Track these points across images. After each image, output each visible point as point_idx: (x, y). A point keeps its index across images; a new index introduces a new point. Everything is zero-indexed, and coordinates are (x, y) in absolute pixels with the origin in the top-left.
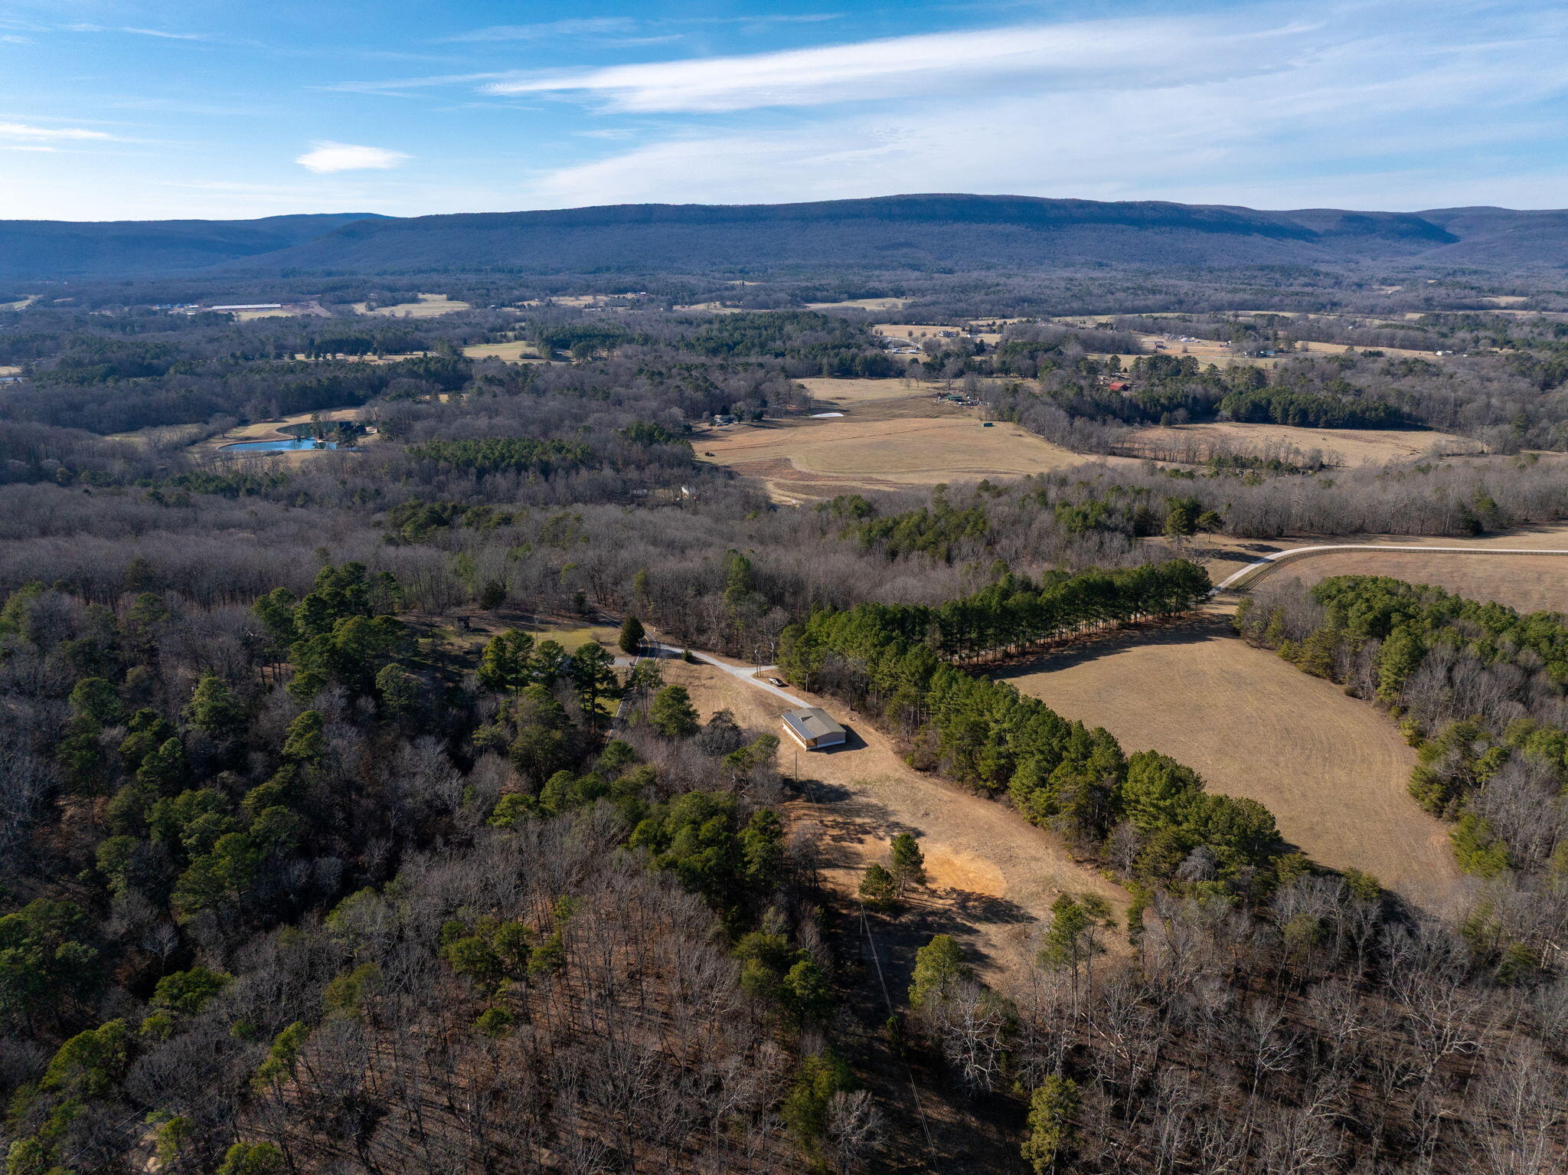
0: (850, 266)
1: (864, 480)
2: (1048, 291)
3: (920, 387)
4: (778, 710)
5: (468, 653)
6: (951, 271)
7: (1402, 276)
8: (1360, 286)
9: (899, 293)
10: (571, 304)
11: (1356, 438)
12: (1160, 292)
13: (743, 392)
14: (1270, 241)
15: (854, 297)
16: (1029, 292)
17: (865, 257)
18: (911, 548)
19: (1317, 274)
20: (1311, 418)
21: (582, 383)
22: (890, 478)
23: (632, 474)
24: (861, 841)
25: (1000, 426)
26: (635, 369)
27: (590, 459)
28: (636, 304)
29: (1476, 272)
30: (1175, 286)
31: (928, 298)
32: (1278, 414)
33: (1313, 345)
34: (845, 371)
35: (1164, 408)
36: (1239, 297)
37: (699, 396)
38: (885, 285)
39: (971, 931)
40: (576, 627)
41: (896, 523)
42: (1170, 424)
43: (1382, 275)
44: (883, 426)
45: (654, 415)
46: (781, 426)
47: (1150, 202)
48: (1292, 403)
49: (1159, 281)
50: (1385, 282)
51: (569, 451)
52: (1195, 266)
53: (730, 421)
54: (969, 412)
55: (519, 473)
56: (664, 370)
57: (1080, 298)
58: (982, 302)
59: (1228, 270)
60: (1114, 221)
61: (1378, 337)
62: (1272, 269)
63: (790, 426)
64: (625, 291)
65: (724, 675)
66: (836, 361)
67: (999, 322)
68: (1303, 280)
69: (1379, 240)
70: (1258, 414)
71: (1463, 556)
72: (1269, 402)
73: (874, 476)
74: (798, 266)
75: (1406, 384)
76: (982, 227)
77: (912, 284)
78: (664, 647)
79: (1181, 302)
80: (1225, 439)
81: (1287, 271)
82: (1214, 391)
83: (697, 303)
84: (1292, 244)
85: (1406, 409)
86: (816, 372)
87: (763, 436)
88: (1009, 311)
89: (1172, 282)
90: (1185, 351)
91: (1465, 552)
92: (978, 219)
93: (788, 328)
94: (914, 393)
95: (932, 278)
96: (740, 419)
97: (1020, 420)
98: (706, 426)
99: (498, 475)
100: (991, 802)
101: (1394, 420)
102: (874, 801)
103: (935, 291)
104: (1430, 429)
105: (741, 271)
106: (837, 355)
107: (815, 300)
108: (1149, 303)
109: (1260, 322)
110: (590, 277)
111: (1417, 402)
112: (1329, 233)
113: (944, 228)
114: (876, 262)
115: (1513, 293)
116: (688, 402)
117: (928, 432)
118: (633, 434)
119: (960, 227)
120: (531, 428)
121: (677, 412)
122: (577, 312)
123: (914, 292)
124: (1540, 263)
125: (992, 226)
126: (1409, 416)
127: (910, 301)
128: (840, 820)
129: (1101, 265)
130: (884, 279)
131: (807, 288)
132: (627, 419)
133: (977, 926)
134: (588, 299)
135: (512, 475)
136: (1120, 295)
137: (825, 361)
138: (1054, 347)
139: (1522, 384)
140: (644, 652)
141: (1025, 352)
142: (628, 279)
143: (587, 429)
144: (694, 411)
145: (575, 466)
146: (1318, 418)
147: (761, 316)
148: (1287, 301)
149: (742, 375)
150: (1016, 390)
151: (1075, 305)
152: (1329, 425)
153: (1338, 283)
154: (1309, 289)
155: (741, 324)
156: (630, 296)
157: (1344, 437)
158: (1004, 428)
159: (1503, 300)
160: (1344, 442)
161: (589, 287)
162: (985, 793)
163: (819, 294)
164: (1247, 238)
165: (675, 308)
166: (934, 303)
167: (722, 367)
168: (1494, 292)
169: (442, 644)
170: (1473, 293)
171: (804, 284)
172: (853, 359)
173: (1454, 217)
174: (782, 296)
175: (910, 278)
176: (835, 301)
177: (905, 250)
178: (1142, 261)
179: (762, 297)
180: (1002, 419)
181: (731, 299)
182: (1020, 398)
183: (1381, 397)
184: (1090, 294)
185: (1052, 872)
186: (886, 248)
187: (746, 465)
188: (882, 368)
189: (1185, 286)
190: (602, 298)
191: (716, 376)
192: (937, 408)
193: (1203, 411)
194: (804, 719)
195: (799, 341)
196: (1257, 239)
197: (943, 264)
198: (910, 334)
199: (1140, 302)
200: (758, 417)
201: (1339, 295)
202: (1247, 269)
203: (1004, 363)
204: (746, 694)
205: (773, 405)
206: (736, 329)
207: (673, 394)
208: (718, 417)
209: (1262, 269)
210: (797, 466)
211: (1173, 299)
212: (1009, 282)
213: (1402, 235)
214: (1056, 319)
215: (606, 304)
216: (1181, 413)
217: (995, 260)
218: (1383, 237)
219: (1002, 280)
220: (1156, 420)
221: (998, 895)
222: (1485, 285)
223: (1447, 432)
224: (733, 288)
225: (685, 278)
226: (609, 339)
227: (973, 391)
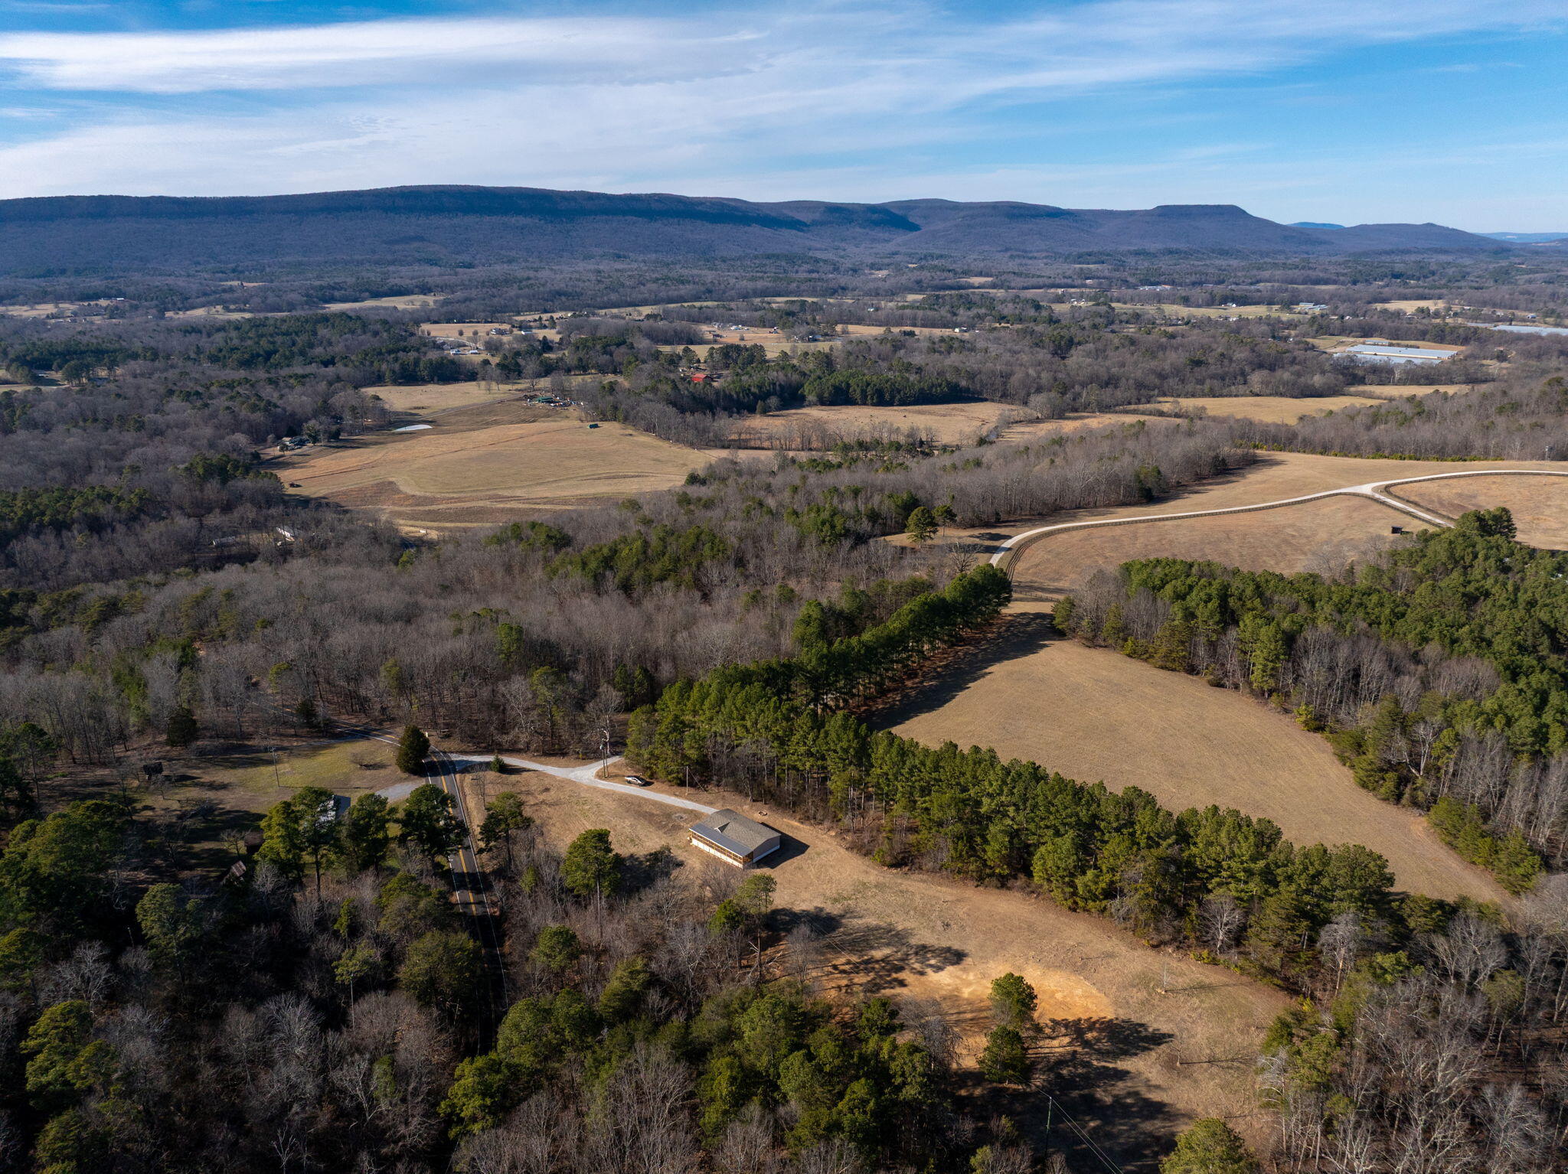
0: (360, 263)
1: (490, 498)
2: (581, 284)
3: (503, 390)
4: (667, 820)
5: (182, 817)
6: (470, 266)
7: (887, 261)
8: (855, 271)
9: (425, 290)
10: (26, 314)
11: (930, 413)
12: (689, 282)
13: (309, 409)
14: (767, 232)
15: (377, 295)
16: (563, 285)
17: (374, 252)
18: (648, 581)
19: (817, 261)
20: (887, 396)
21: (95, 412)
22: (518, 493)
23: (214, 519)
24: (902, 983)
25: (606, 426)
26: (162, 390)
27: (150, 507)
28: (114, 312)
29: (941, 256)
30: (699, 276)
31: (459, 295)
32: (858, 396)
33: (851, 328)
34: (409, 377)
35: (757, 397)
36: (760, 284)
37: (258, 417)
38: (408, 281)
39: (1122, 1075)
40: (315, 750)
41: (614, 551)
42: (765, 412)
43: (870, 261)
44: (483, 435)
45: (212, 445)
46: (365, 445)
47: (655, 195)
48: (868, 384)
49: (679, 271)
50: (874, 266)
51: (120, 499)
52: (706, 255)
53: (302, 443)
54: (565, 413)
55: (58, 534)
56: (200, 389)
57: (614, 290)
58: (518, 297)
59: (739, 258)
60: (624, 213)
61: (902, 317)
62: (777, 257)
63: (376, 443)
64: (97, 297)
65: (563, 784)
66: (397, 366)
67: (545, 316)
68: (806, 267)
69: (858, 229)
70: (840, 397)
71: (1161, 524)
72: (848, 386)
73: (500, 493)
74: (300, 264)
75: (954, 359)
76: (495, 219)
77: (439, 280)
78: (455, 757)
79: (710, 291)
80: (819, 425)
81: (791, 259)
82: (795, 377)
83: (193, 308)
84: (787, 234)
85: (963, 383)
86: (378, 380)
87: (350, 458)
88: (549, 305)
89: (695, 272)
90: (742, 339)
91: (1160, 520)
92: (490, 211)
93: (323, 332)
94: (500, 396)
95: (456, 274)
96: (315, 440)
97: (626, 419)
98: (276, 451)
99: (29, 538)
100: (1004, 891)
101: (957, 394)
102: (872, 921)
103: (465, 286)
104: (986, 400)
105: (234, 271)
106: (396, 360)
107: (333, 300)
108: (682, 292)
109: (795, 308)
110: (42, 282)
111: (972, 376)
112: (815, 223)
113: (455, 221)
114: (389, 257)
115: (980, 274)
116: (245, 425)
117: (534, 439)
118: (201, 471)
119: (471, 219)
120: (51, 473)
121: (241, 439)
122: (38, 324)
123: (441, 288)
124: (987, 248)
125: (505, 219)
126: (968, 390)
127: (441, 298)
128: (854, 959)
129: (619, 257)
130: (402, 275)
131: (322, 288)
132: (180, 452)
133: (1122, 1064)
134: (49, 308)
135: (49, 536)
136: (653, 286)
137: (384, 367)
138: (621, 340)
139: (1043, 355)
140: (434, 769)
141: (598, 347)
142: (96, 283)
143: (135, 469)
144: (258, 436)
145: (134, 518)
146: (893, 397)
147: (284, 321)
148: (803, 287)
149: (299, 389)
150: (612, 388)
151: (614, 297)
152: (903, 403)
153: (836, 269)
154: (815, 275)
155: (261, 330)
156: (103, 302)
157: (920, 412)
158: (611, 428)
159: (976, 280)
160: (922, 417)
161: (46, 293)
162: (994, 881)
163: (337, 294)
164: (747, 228)
165: (168, 314)
166: (466, 300)
167: (270, 381)
168: (967, 273)
169: (136, 811)
170: (951, 275)
171: (317, 283)
172: (417, 362)
173: (915, 208)
174: (294, 297)
175: (433, 274)
176: (355, 300)
177: (415, 245)
178: (656, 252)
179: (272, 299)
180: (605, 418)
181: (235, 303)
182: (620, 396)
183: (941, 374)
184: (623, 285)
185: (1140, 968)
186: (396, 242)
187: (344, 493)
188: (450, 372)
189: (709, 276)
190: (68, 307)
191: (269, 392)
192: (530, 412)
193: (791, 397)
194: (722, 829)
195: (341, 345)
196: (756, 229)
197: (460, 258)
198: (461, 333)
199: (673, 293)
200: (334, 436)
201: (843, 280)
202: (756, 257)
203: (580, 360)
204: (610, 805)
205: (348, 420)
206: (262, 336)
207: (224, 417)
208: (287, 440)
209: (768, 257)
210: (408, 488)
211: (703, 289)
212: (540, 275)
213: (877, 224)
214: (602, 312)
215: (75, 314)
216: (773, 401)
217: (513, 254)
218: (861, 226)
219: (532, 274)
220: (752, 410)
221: (1110, 1015)
222: (958, 267)
223: (1000, 402)
224: (231, 289)
225: (171, 280)
226: (104, 354)
227: (564, 392)
